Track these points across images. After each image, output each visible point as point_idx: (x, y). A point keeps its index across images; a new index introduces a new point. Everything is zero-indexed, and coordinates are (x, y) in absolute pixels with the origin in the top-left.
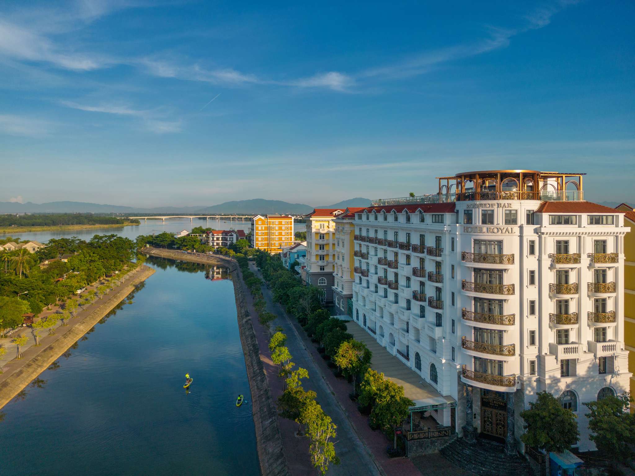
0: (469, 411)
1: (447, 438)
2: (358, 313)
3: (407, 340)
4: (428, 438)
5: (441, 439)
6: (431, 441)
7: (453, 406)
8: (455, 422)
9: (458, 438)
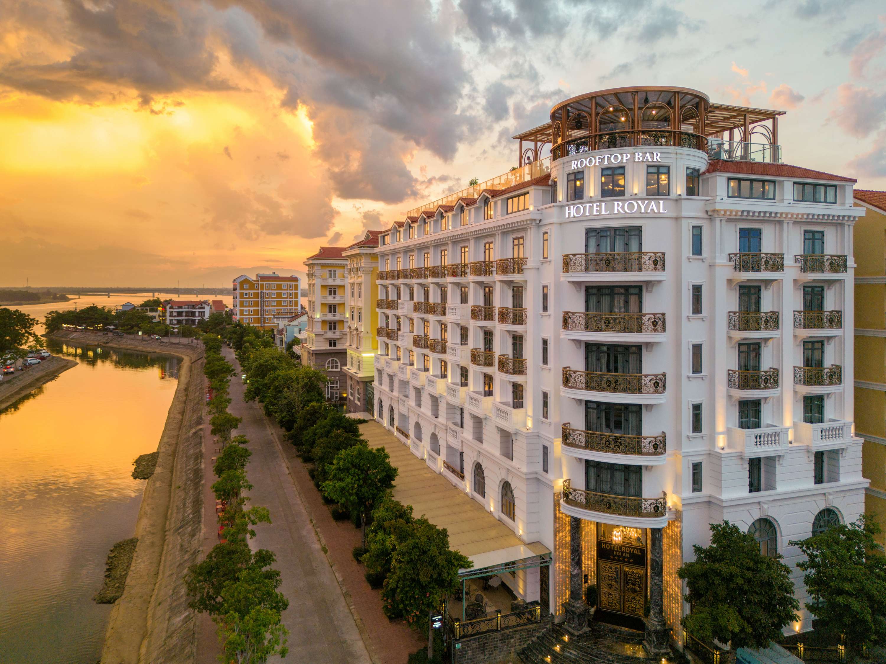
0: (576, 571)
1: (532, 626)
2: (381, 406)
3: (460, 442)
4: (496, 630)
5: (521, 630)
6: (503, 635)
7: (545, 562)
8: (548, 594)
9: (553, 624)
